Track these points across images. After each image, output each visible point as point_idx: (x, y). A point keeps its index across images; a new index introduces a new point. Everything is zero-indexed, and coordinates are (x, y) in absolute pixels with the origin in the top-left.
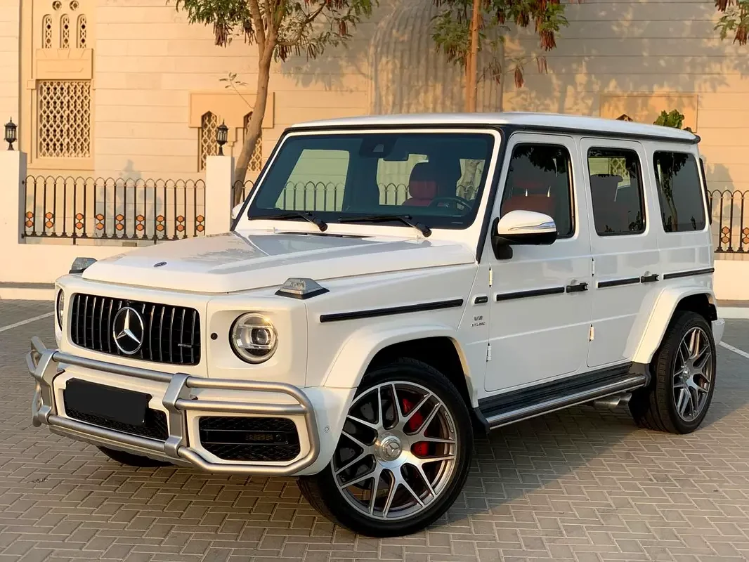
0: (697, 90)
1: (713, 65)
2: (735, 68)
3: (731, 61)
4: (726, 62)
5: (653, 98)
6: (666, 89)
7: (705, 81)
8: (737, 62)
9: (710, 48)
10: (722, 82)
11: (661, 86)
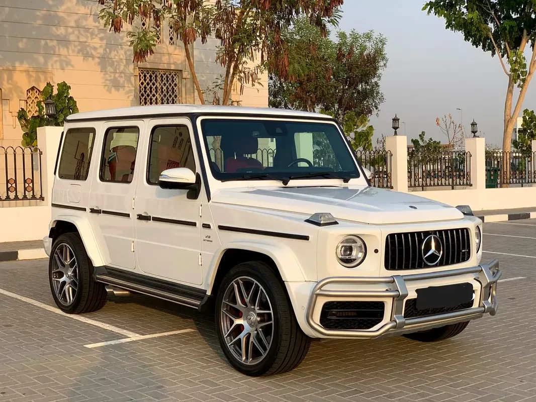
0: (50, 67)
1: (61, 50)
2: (79, 51)
3: (75, 46)
4: (71, 47)
5: (17, 72)
6: (25, 66)
7: (56, 62)
8: (79, 48)
9: (58, 35)
10: (68, 63)
11: (22, 63)
